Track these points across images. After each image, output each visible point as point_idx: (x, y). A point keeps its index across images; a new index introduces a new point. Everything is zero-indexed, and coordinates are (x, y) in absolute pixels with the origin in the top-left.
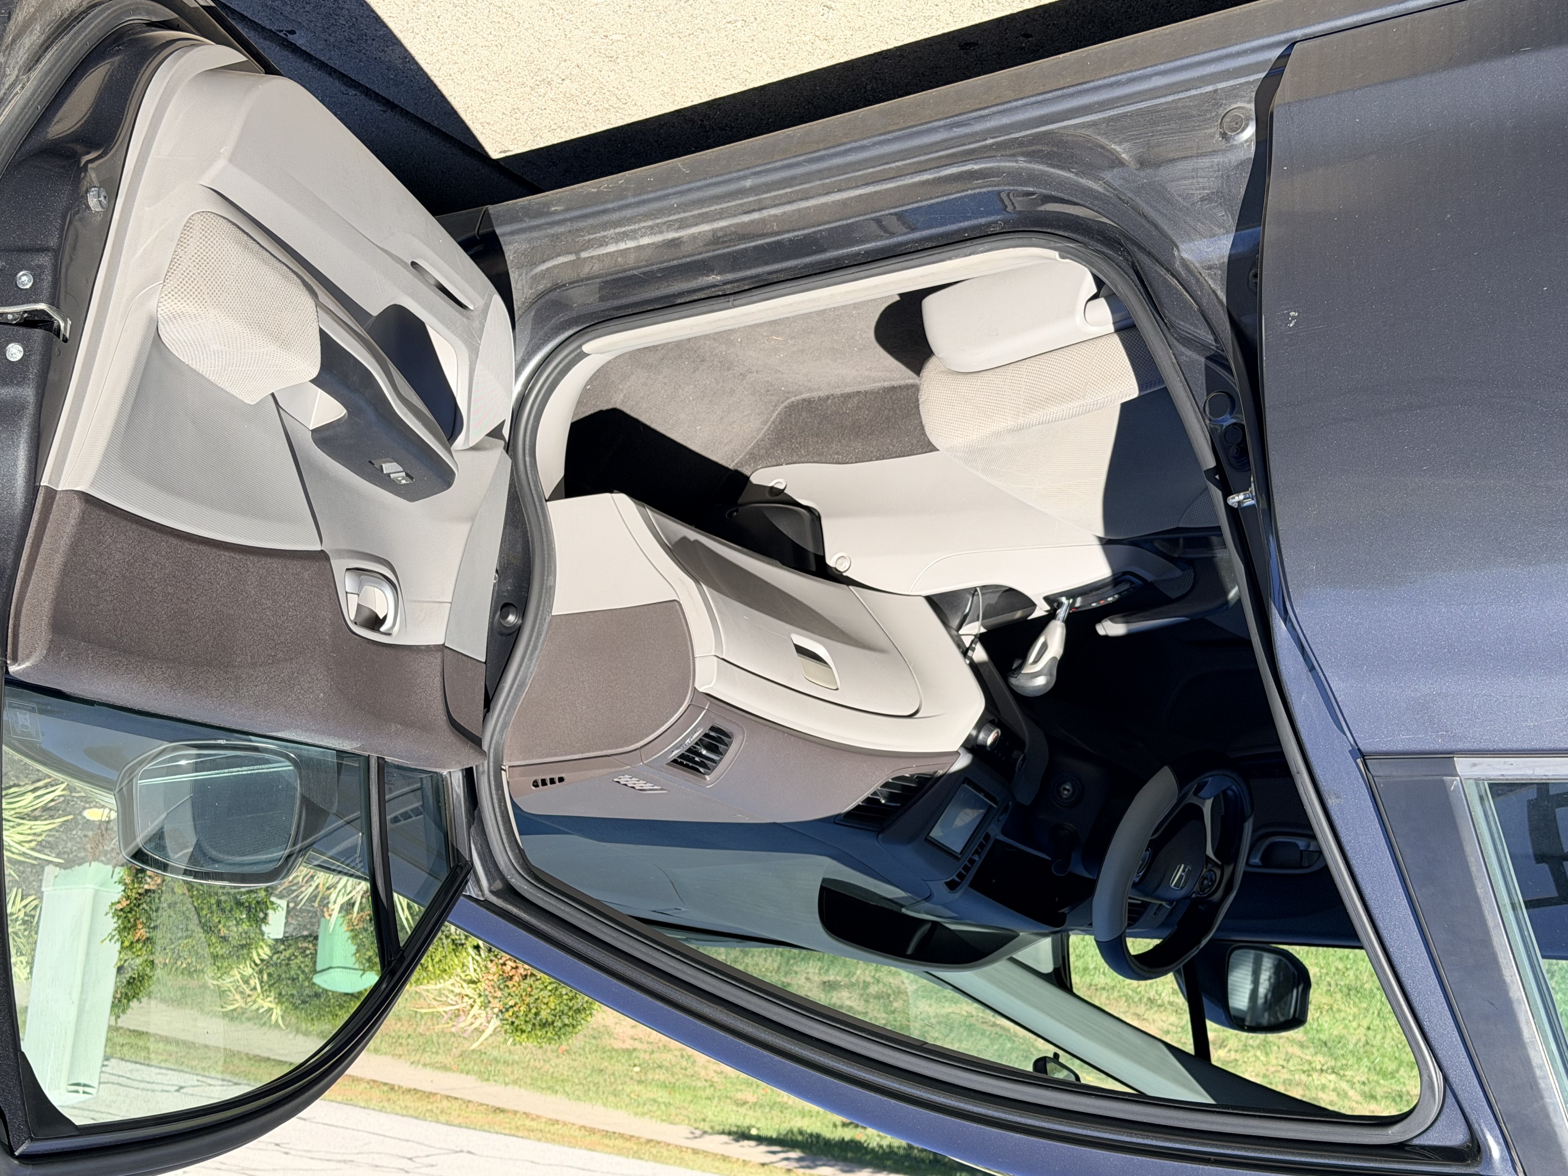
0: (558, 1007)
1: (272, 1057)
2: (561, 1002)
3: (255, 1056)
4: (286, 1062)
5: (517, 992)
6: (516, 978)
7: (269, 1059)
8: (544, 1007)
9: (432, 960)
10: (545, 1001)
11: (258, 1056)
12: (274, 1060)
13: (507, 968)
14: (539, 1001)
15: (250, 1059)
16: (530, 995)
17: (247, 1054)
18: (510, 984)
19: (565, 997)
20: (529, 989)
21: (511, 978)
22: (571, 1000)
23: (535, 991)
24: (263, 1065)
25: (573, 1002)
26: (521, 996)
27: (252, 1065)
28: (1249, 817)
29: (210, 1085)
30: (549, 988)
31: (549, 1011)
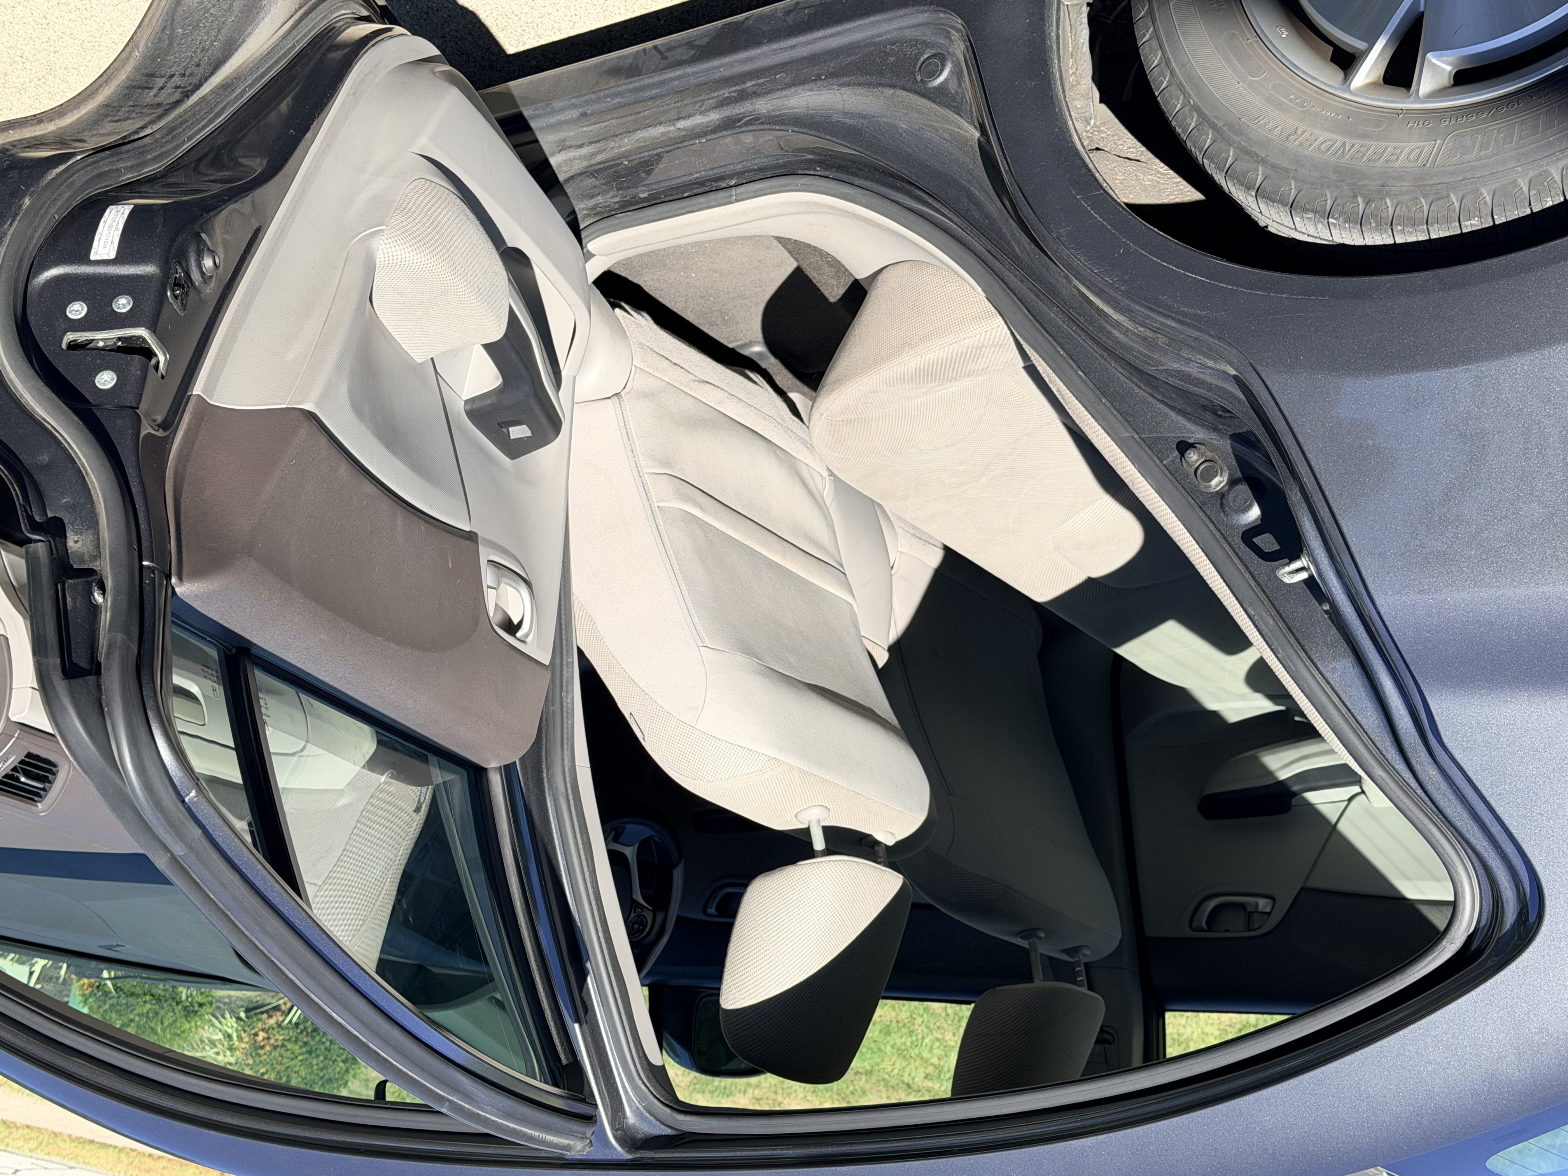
0: (308, 1076)
1: (96, 1140)
2: (312, 1072)
3: (78, 1138)
4: (111, 1146)
5: (268, 1060)
6: (268, 1048)
7: (92, 1142)
8: (294, 1075)
9: (162, 1023)
10: (296, 1069)
11: (81, 1138)
12: (98, 1143)
13: (260, 1038)
14: (289, 1070)
15: (73, 1141)
16: (281, 1064)
17: (70, 1136)
18: (261, 1052)
19: (315, 1067)
20: (280, 1059)
21: (262, 1047)
22: (322, 1070)
23: (285, 1060)
24: (88, 1147)
25: (325, 1071)
26: (272, 1064)
27: (76, 1147)
28: (677, 864)
29: (46, 1168)
30: (300, 1058)
31: (300, 1079)
